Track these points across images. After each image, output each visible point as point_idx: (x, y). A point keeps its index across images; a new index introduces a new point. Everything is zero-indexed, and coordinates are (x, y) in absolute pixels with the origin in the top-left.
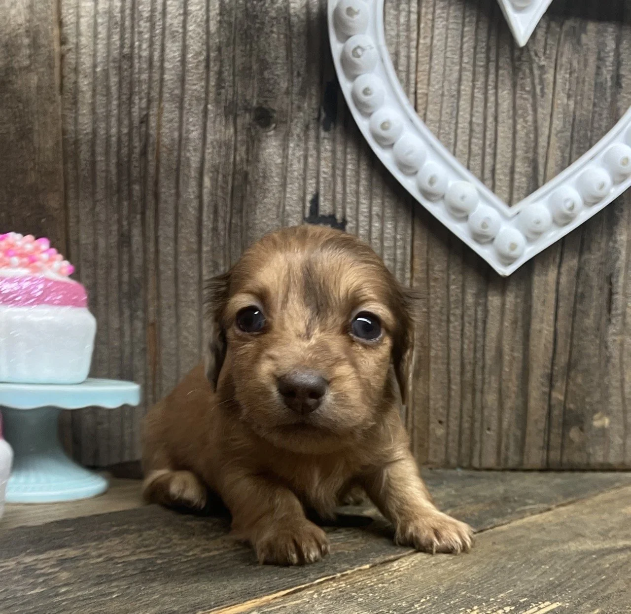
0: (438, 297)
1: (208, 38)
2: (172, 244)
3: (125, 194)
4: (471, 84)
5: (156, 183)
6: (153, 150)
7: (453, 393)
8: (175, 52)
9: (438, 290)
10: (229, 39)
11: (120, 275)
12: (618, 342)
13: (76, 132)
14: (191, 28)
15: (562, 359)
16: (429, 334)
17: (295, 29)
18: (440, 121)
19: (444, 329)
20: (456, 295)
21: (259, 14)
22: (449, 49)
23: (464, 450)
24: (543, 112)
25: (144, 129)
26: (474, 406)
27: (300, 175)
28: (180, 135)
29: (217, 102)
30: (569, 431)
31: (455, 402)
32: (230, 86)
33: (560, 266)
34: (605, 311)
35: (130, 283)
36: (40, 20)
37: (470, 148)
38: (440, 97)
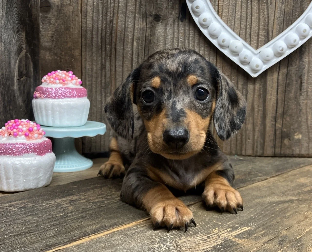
2: (121, 68)
3: (104, 49)
5: (116, 45)
6: (115, 32)
11: (101, 80)
12: (305, 103)
13: (86, 27)
15: (280, 110)
18: (228, 16)
23: (238, 148)
24: (271, 11)
25: (111, 25)
26: (242, 130)
27: (171, 40)
28: (125, 26)
29: (139, 13)
30: (284, 140)
32: (144, 7)
33: (279, 72)
34: (299, 90)
35: (105, 83)
37: (240, 26)
38: (228, 6)
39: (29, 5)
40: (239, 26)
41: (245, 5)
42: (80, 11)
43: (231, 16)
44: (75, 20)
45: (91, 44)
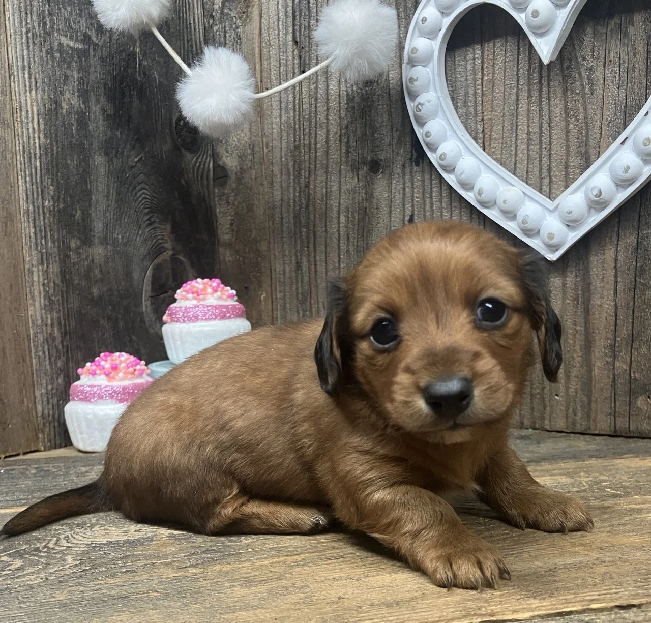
1: (340, 122)
2: (324, 265)
3: (298, 235)
4: (527, 101)
6: (312, 204)
8: (322, 136)
10: (352, 118)
13: (274, 201)
14: (331, 118)
15: (624, 331)
18: (503, 138)
21: (370, 95)
22: (506, 78)
24: (593, 109)
27: (400, 202)
30: (636, 399)
32: (354, 150)
33: (617, 245)
35: (302, 293)
36: (254, 136)
39: (182, 181)
40: (526, 154)
41: (537, 109)
45: (280, 230)
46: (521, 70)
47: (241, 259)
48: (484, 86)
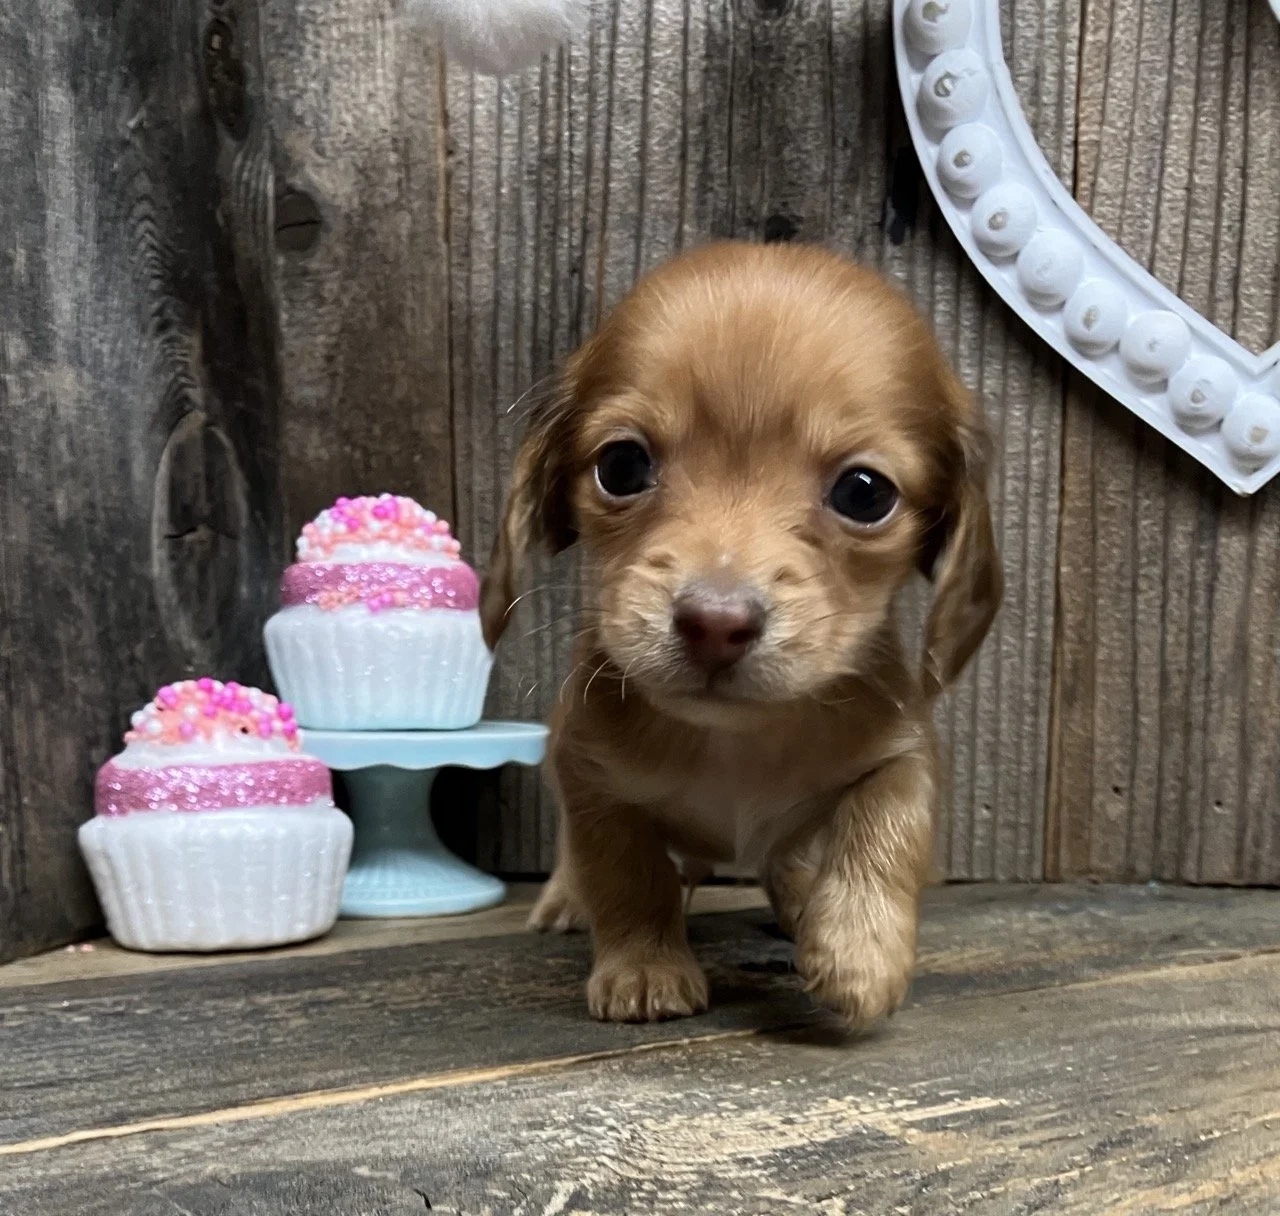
0: (1114, 545)
1: (684, 104)
4: (1191, 107)
6: (591, 318)
7: (1143, 732)
8: (628, 138)
9: (1114, 529)
10: (721, 99)
13: (469, 303)
14: (656, 91)
16: (1094, 618)
17: (840, 59)
18: (1124, 193)
19: (1126, 605)
20: (1152, 538)
21: (774, 42)
22: (1143, 45)
23: (1165, 846)
25: (576, 283)
26: (1187, 758)
29: (700, 217)
31: (1149, 749)
32: (721, 185)
36: (413, 117)
37: (1186, 239)
38: (1125, 145)
40: (1180, 239)
41: (1214, 130)
42: (441, 229)
43: (1138, 193)
44: (422, 277)
45: (489, 381)
46: (1181, 31)
47: (358, 455)
48: (1084, 58)
